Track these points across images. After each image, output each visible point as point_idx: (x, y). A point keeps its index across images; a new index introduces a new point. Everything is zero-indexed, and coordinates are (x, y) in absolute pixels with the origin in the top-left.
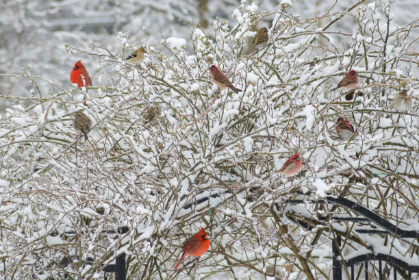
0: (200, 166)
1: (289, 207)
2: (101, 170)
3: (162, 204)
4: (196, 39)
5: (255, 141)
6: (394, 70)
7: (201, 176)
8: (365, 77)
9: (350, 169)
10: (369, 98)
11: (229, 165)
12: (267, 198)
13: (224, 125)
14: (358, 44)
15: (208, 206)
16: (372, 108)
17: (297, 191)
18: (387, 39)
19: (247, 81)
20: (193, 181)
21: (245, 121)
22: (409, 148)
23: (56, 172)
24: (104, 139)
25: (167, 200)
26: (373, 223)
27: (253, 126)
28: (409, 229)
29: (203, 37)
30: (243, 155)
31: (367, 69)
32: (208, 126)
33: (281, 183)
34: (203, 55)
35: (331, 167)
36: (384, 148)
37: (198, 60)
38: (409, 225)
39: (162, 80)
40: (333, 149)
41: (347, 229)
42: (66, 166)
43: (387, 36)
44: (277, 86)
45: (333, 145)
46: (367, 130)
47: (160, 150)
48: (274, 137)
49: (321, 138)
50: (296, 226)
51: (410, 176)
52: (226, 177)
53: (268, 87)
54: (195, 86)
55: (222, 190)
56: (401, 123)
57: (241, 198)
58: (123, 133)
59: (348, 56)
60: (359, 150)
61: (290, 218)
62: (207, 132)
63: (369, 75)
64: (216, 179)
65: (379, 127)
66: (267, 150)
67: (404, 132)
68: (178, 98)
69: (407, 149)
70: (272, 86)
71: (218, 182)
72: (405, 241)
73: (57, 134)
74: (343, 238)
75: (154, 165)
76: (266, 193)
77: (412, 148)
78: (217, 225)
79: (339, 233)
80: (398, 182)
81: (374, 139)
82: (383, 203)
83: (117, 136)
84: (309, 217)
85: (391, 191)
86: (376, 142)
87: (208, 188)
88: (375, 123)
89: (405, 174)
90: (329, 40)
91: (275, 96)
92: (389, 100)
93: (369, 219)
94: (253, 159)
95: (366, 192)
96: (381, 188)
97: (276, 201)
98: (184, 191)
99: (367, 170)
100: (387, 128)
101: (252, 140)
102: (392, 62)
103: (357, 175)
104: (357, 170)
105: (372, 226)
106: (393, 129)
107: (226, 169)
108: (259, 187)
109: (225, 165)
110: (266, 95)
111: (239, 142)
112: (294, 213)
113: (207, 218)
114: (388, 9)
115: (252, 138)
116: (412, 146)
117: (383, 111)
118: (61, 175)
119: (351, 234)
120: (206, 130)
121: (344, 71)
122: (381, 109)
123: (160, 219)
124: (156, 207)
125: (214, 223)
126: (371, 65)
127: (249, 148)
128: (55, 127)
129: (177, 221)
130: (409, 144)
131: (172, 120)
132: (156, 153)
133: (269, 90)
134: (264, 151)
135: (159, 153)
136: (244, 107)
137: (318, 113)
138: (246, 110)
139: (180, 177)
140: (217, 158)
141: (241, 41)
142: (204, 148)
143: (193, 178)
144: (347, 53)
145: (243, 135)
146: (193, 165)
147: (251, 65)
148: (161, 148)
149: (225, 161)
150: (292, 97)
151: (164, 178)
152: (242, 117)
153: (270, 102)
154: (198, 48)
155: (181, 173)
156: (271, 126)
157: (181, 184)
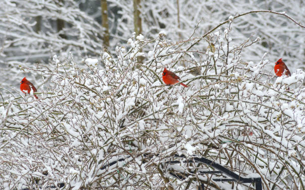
0: (111, 140)
1: (169, 166)
2: (45, 146)
3: (86, 166)
4: (105, 58)
5: (146, 123)
6: (233, 74)
7: (111, 148)
8: (215, 79)
9: (208, 139)
10: (218, 92)
11: (130, 139)
12: (155, 160)
13: (126, 113)
14: (210, 58)
15: (117, 167)
16: (220, 98)
17: (175, 154)
18: (228, 54)
19: (140, 84)
20: (106, 151)
21: (139, 110)
22: (245, 124)
23: (15, 149)
24: (46, 126)
25: (90, 164)
26: (224, 174)
27: (144, 114)
28: (248, 177)
29: (109, 58)
30: (139, 132)
31: (216, 73)
32: (115, 114)
33: (164, 150)
34: (110, 68)
35: (196, 139)
36: (229, 125)
37: (107, 72)
38: (247, 175)
39: (84, 85)
40: (197, 125)
41: (208, 179)
42: (22, 145)
43: (228, 53)
44: (159, 87)
45: (197, 123)
46: (218, 113)
47: (84, 131)
48: (158, 119)
49: (189, 118)
50: (175, 179)
51: (247, 143)
52: (128, 148)
53: (153, 87)
54: (106, 88)
55: (126, 156)
56: (240, 108)
57: (138, 160)
58: (59, 121)
59: (204, 66)
60: (214, 126)
61: (171, 173)
62: (115, 118)
63: (217, 78)
64: (122, 148)
65: (225, 111)
66: (154, 128)
67: (242, 114)
68: (95, 97)
69: (244, 124)
70: (156, 87)
71: (123, 150)
72: (245, 185)
73: (15, 124)
74: (205, 185)
75: (80, 141)
76: (154, 157)
77: (247, 124)
78: (122, 180)
79: (203, 182)
80: (239, 147)
81: (223, 118)
82: (230, 161)
83: (55, 124)
84: (183, 172)
85: (235, 153)
86: (224, 120)
87: (116, 155)
88: (223, 108)
89: (243, 141)
90: (191, 57)
91: (158, 93)
92: (232, 93)
93: (222, 171)
94: (145, 134)
95: (219, 154)
96: (229, 151)
97: (161, 161)
98: (101, 157)
99: (219, 139)
100: (231, 111)
101: (144, 122)
102: (232, 69)
103: (213, 143)
104: (213, 139)
105: (224, 177)
106: (234, 112)
107: (128, 142)
108: (150, 153)
109: (127, 139)
110: (152, 92)
111: (135, 123)
112: (173, 170)
113: (116, 176)
114: (227, 35)
115: (145, 120)
116: (247, 122)
117: (228, 100)
118: (18, 151)
119: (211, 182)
120: (114, 116)
121: (202, 75)
122: (226, 99)
123: (85, 177)
124: (82, 169)
125: (121, 179)
126: (219, 71)
127: (142, 128)
128: (13, 120)
129: (97, 178)
130: (245, 121)
131: (91, 111)
132: (81, 133)
133: (154, 89)
134: (152, 129)
135: (83, 133)
136: (138, 101)
137: (186, 102)
138: (139, 103)
139: (98, 148)
140: (122, 135)
141: (134, 59)
142: (113, 129)
143: (106, 148)
144: (203, 64)
145: (138, 119)
146: (106, 140)
147: (141, 74)
148: (85, 130)
149: (127, 137)
150: (169, 93)
151: (87, 150)
152: (137, 107)
153: (155, 96)
154: (106, 64)
155: (98, 145)
156: (156, 112)
157: (99, 153)
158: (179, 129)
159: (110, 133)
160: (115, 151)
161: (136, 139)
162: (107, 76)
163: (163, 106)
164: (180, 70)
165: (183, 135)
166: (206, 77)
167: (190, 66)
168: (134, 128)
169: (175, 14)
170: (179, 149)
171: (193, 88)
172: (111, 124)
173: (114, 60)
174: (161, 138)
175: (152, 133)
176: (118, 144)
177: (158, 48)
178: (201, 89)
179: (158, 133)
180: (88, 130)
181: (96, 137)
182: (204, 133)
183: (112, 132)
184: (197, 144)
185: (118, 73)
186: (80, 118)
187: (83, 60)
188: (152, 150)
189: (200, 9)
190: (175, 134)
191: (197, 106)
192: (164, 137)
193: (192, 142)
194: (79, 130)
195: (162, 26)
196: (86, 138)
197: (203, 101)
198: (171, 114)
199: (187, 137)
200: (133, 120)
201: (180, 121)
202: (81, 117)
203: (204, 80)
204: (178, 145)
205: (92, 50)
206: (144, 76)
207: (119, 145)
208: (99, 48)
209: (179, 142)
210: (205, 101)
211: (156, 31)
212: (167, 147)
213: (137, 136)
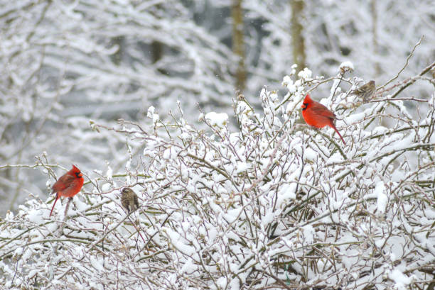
0: (252, 262)
2: (134, 271)
4: (241, 112)
5: (316, 231)
7: (252, 275)
11: (286, 260)
13: (279, 212)
19: (304, 158)
20: (244, 281)
21: (303, 208)
23: (80, 277)
24: (136, 235)
27: (313, 213)
29: (248, 111)
30: (303, 248)
32: (259, 213)
33: (351, 281)
34: (250, 131)
35: (410, 261)
37: (243, 136)
39: (203, 160)
40: (411, 235)
44: (340, 164)
45: (412, 232)
47: (203, 245)
48: (339, 224)
49: (396, 223)
52: (283, 276)
53: (329, 165)
54: (243, 166)
58: (159, 226)
59: (424, 126)
64: (273, 277)
68: (222, 183)
70: (333, 165)
71: (274, 281)
73: (80, 232)
75: (197, 263)
90: (399, 109)
91: (338, 175)
94: (315, 251)
101: (313, 230)
107: (282, 266)
108: (325, 287)
109: (281, 260)
110: (327, 174)
111: (297, 231)
115: (314, 226)
118: (86, 279)
120: (257, 218)
121: (421, 143)
127: (309, 239)
128: (77, 223)
131: (216, 208)
132: (199, 247)
133: (330, 168)
134: (327, 242)
135: (202, 248)
136: (301, 190)
137: (392, 192)
138: (304, 194)
139: (229, 276)
140: (272, 252)
141: (294, 113)
142: (256, 241)
143: (243, 277)
144: (423, 123)
145: (302, 223)
146: (243, 261)
147: (307, 140)
148: (204, 242)
149: (281, 255)
150: (359, 176)
151: (209, 279)
152: (300, 202)
153: (333, 182)
154: (243, 122)
155: (229, 271)
156: (336, 211)
157: (230, 284)
158: (379, 243)
159: (251, 248)
160: (260, 283)
161: (298, 260)
162: (245, 144)
163: (349, 200)
164: (379, 134)
165: (387, 254)
166: (429, 146)
167: (398, 126)
168: (295, 239)
169: (367, 31)
170: (380, 280)
171: (404, 167)
172: (251, 232)
173: (258, 115)
174: (345, 260)
175: (328, 249)
176: (265, 269)
177: (339, 93)
178: (420, 168)
179: (339, 249)
180: (210, 241)
181: (225, 256)
182: (427, 250)
183: (254, 246)
184: (412, 271)
185: (264, 139)
186: (196, 221)
187: (201, 115)
188: (329, 281)
189: (416, 20)
190: (370, 251)
191: (412, 200)
192: (351, 258)
193: (403, 267)
194: (195, 242)
195: (346, 52)
196: (207, 257)
197: (423, 191)
198: (363, 214)
199: (394, 257)
200: (292, 226)
201: (380, 228)
202: (197, 218)
203: (424, 152)
204: (378, 271)
205: (216, 96)
206: (312, 144)
207: (267, 270)
208: (227, 93)
209: (378, 266)
210: (428, 192)
211: (333, 62)
212: (355, 275)
213: (300, 254)
